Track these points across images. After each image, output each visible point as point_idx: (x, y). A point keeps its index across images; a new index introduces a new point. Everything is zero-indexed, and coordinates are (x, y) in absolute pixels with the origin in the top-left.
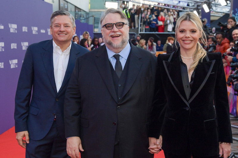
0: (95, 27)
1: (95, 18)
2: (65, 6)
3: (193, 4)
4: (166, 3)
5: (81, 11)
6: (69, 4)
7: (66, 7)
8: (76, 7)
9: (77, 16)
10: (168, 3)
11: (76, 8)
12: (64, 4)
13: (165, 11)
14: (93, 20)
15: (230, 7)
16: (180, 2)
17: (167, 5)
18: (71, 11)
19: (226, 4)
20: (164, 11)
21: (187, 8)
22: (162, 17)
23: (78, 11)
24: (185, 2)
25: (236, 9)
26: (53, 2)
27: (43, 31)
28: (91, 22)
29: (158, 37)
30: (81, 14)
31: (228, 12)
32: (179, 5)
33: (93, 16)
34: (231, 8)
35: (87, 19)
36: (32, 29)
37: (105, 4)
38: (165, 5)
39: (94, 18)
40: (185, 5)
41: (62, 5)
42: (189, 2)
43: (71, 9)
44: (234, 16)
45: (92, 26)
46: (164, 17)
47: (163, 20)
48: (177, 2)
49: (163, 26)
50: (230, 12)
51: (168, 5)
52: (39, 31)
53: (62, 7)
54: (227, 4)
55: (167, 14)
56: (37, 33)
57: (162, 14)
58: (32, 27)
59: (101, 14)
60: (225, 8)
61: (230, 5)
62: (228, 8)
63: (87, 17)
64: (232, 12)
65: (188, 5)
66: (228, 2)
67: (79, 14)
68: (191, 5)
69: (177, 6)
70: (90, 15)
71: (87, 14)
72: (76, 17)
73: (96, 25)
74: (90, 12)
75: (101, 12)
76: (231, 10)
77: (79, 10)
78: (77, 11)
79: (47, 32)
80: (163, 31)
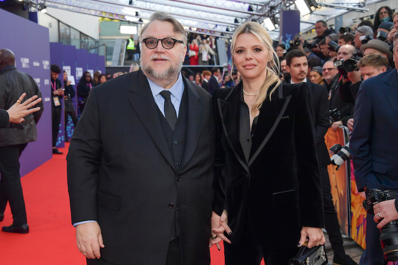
0: (107, 60)
1: (107, 47)
2: (67, 32)
3: (234, 29)
4: (199, 27)
5: (88, 39)
6: (72, 30)
7: (68, 34)
8: (81, 33)
9: (82, 44)
10: (203, 28)
11: (82, 35)
12: (65, 29)
13: (199, 37)
14: (105, 51)
15: (278, 33)
16: (216, 25)
17: (200, 30)
18: (75, 38)
19: (274, 28)
20: (197, 38)
21: (226, 33)
22: (195, 45)
23: (85, 39)
24: (224, 26)
25: (287, 35)
26: (51, 27)
27: (36, 64)
28: (102, 52)
29: (191, 71)
30: (88, 42)
31: (277, 39)
32: (215, 30)
33: (104, 45)
34: (280, 34)
35: (97, 48)
36: (22, 61)
37: (120, 29)
38: (198, 29)
39: (105, 47)
40: (224, 30)
41: (62, 31)
42: (228, 26)
43: (75, 35)
44: (284, 43)
45: (103, 57)
46: (197, 45)
47: (197, 50)
48: (213, 26)
49: (196, 57)
50: (279, 39)
51: (202, 30)
52: (31, 64)
53: (63, 33)
54: (276, 28)
55: (201, 41)
56: (28, 67)
57: (195, 41)
58: (21, 59)
59: (114, 42)
60: (273, 34)
61: (278, 30)
62: (277, 34)
63: (97, 46)
64: (281, 39)
65: (227, 30)
66: (277, 26)
67: (85, 42)
68: (230, 29)
69: (214, 32)
70: (100, 44)
71: (97, 42)
72: (82, 47)
73: (108, 57)
74: (100, 39)
75: (115, 39)
76: (280, 36)
77: (86, 37)
78: (83, 38)
79: (42, 65)
80: (197, 64)
